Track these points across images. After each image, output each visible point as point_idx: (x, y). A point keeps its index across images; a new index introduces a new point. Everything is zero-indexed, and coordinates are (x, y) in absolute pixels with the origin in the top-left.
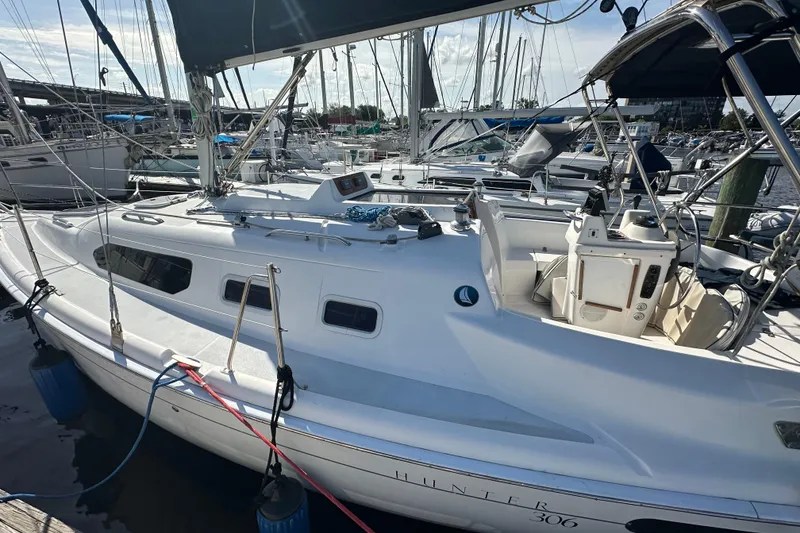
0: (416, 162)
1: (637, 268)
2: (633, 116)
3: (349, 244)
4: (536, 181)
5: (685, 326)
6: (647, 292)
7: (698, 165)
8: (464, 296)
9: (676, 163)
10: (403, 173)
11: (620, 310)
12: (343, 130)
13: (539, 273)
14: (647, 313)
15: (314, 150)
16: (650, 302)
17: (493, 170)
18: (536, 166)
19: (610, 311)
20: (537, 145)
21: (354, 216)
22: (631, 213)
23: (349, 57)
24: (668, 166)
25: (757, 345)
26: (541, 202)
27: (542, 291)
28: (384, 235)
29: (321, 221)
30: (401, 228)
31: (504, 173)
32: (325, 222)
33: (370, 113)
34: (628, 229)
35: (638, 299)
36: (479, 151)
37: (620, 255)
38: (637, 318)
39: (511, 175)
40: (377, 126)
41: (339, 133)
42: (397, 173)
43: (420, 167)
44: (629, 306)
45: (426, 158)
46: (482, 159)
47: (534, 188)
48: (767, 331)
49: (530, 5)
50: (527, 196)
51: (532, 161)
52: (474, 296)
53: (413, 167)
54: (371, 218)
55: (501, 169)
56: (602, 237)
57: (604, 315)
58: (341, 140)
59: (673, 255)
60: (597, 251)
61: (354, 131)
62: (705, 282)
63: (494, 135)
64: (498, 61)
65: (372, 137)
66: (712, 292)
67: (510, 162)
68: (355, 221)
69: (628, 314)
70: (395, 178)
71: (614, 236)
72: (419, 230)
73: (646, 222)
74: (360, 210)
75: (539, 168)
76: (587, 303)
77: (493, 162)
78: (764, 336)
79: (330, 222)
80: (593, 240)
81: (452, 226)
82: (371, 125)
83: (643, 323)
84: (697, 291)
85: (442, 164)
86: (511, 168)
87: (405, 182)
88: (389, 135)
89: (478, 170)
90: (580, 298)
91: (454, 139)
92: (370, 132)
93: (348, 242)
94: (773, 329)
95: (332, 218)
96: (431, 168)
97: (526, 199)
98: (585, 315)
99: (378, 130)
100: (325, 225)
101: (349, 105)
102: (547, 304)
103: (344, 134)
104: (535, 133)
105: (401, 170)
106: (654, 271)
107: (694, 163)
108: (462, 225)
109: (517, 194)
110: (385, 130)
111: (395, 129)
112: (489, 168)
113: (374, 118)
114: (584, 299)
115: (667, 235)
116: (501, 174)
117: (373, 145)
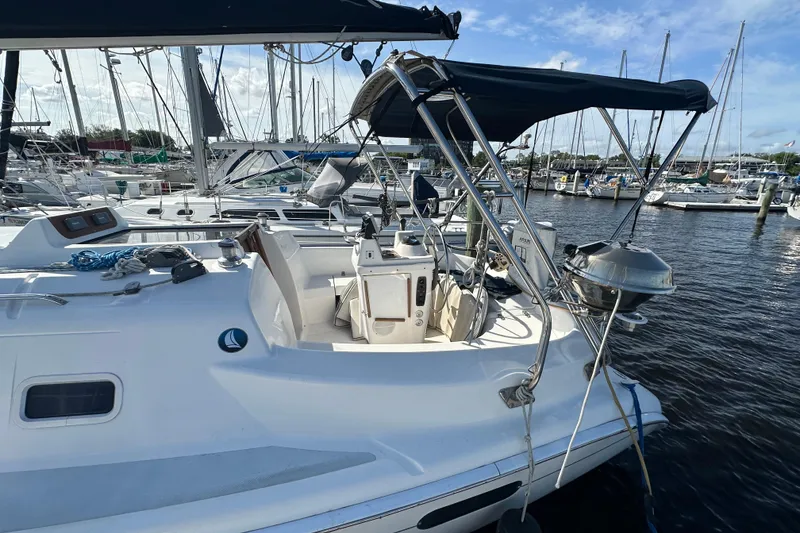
0: (206, 195)
1: (409, 281)
2: (415, 154)
3: (65, 303)
4: (335, 210)
5: (453, 323)
6: (420, 301)
7: (456, 193)
8: (230, 341)
9: (442, 191)
10: (191, 207)
11: (403, 320)
12: (113, 158)
13: (338, 298)
14: (425, 318)
15: (64, 182)
16: (425, 308)
17: (293, 201)
18: (332, 195)
19: (397, 323)
20: (331, 177)
21: (81, 264)
22: (400, 234)
23: (111, 72)
24: (435, 194)
25: (495, 329)
26: (341, 229)
27: (341, 315)
28: (121, 285)
29: (24, 275)
30: (152, 272)
31: (304, 204)
32: (32, 277)
33: (149, 139)
34: (400, 249)
35: (415, 308)
36: (282, 182)
37: (395, 272)
38: (418, 325)
39: (311, 205)
40: (162, 153)
41: (109, 161)
42: (183, 207)
43: (211, 200)
44: (409, 316)
45: (217, 190)
46: (283, 190)
47: (333, 217)
48: (500, 316)
49: (279, 43)
50: (327, 225)
51: (329, 191)
52: (242, 338)
53: (204, 199)
54: (107, 264)
55: (301, 200)
56: (378, 258)
57: (393, 328)
58: (111, 170)
59: (433, 266)
60: (376, 270)
61: (130, 160)
62: (461, 284)
63: (296, 167)
64: (293, 98)
65: (157, 167)
66: (466, 292)
67: (308, 193)
68: (84, 270)
69: (411, 321)
70: (181, 212)
71: (388, 256)
72: (173, 272)
73: (410, 241)
74: (91, 256)
75: (334, 198)
76: (377, 319)
77: (292, 193)
78: (499, 320)
79: (42, 275)
80: (370, 261)
81: (220, 263)
82: (154, 152)
83: (423, 328)
84: (456, 293)
85: (238, 196)
86: (310, 199)
87: (193, 217)
88: (179, 165)
89: (278, 201)
90: (369, 316)
91: (253, 171)
92: (154, 160)
93: (60, 300)
94: (504, 313)
95: (45, 270)
96: (222, 200)
97: (327, 228)
98: (378, 331)
99: (163, 159)
100: (32, 281)
101: (120, 128)
102: (347, 326)
103: (115, 162)
104: (328, 165)
105: (186, 204)
106: (422, 281)
107: (454, 192)
108: (232, 261)
109: (319, 224)
110: (173, 158)
111: (189, 158)
112: (290, 200)
113: (157, 144)
114: (373, 316)
115: (428, 251)
116: (300, 205)
117: (158, 175)
